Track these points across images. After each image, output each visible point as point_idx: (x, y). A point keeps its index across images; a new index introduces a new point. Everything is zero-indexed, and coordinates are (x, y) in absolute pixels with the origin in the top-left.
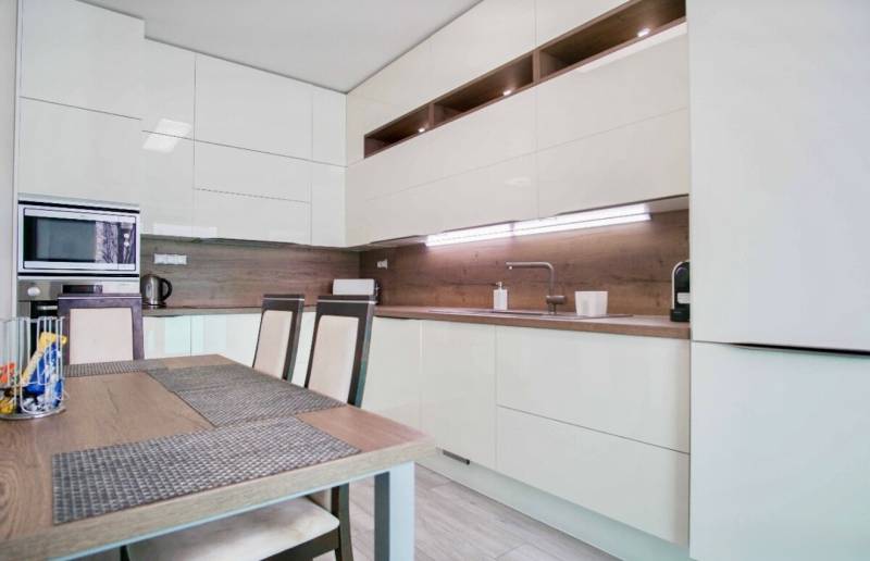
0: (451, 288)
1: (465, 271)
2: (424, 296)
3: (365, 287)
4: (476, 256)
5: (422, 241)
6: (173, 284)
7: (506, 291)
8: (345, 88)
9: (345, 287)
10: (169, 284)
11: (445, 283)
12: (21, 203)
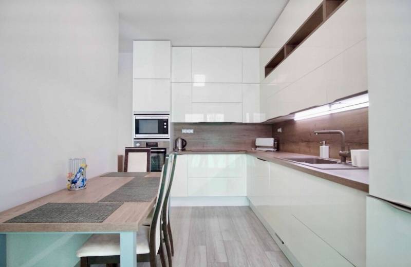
0: (304, 144)
1: (310, 134)
2: (294, 147)
3: (269, 142)
4: (315, 125)
5: (292, 118)
6: (187, 141)
7: (327, 147)
8: (258, 45)
9: (260, 141)
10: (185, 141)
11: (302, 141)
12: (135, 115)
